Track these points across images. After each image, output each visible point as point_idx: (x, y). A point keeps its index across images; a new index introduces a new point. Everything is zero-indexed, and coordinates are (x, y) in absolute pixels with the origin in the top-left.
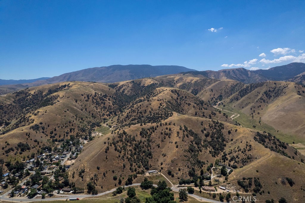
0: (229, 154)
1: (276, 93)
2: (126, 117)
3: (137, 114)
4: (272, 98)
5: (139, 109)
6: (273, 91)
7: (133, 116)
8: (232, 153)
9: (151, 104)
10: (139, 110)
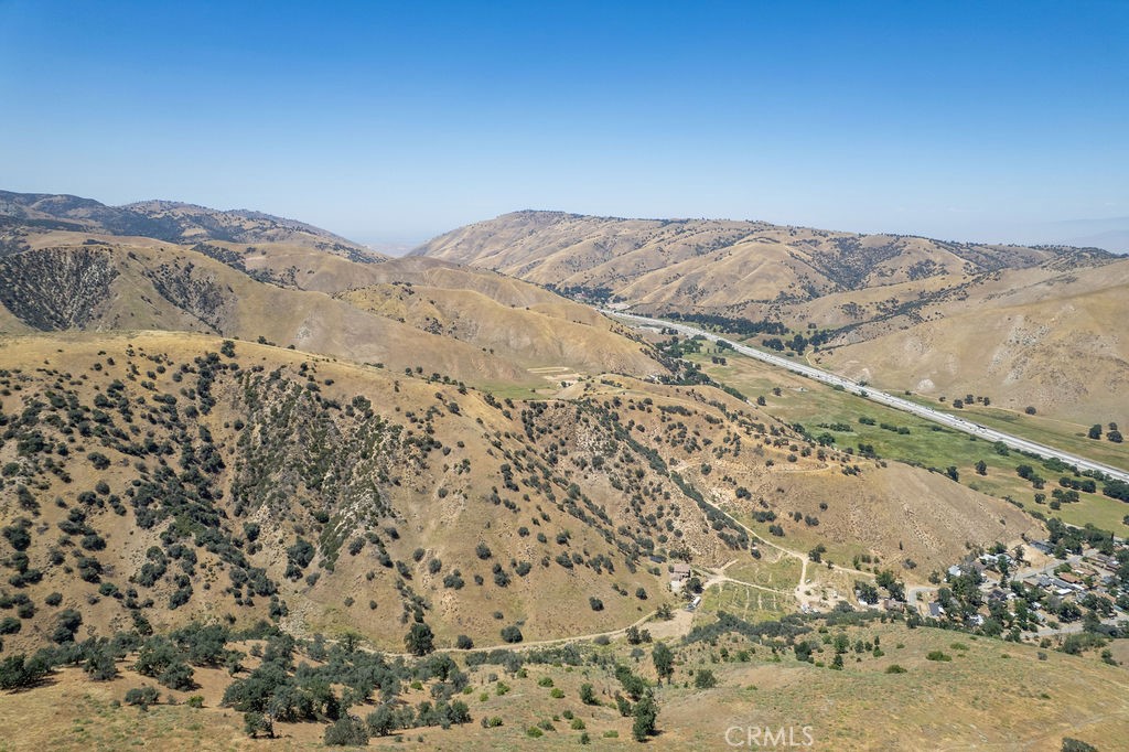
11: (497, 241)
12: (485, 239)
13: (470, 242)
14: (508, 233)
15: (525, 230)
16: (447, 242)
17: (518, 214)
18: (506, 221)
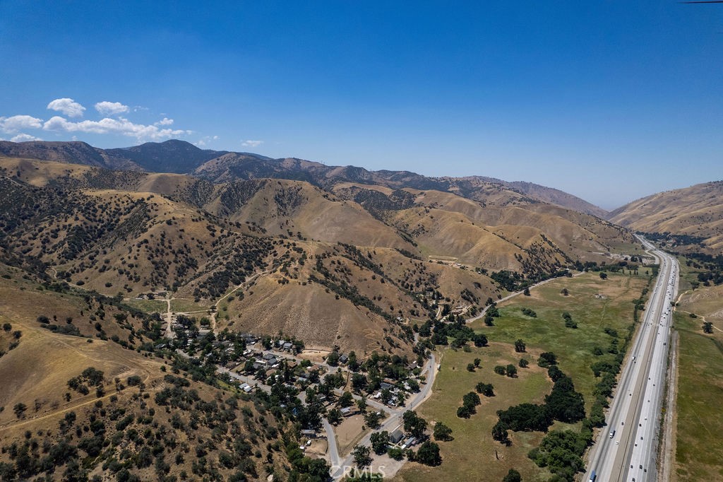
0: (407, 280)
1: (289, 199)
2: (157, 268)
3: (176, 256)
4: (289, 207)
5: (167, 244)
6: (284, 196)
7: (170, 263)
8: (408, 278)
9: (183, 230)
10: (170, 247)
11: (678, 204)
12: (668, 202)
13: (655, 204)
14: (690, 198)
15: (708, 195)
16: (641, 204)
17: (710, 184)
18: (692, 191)
